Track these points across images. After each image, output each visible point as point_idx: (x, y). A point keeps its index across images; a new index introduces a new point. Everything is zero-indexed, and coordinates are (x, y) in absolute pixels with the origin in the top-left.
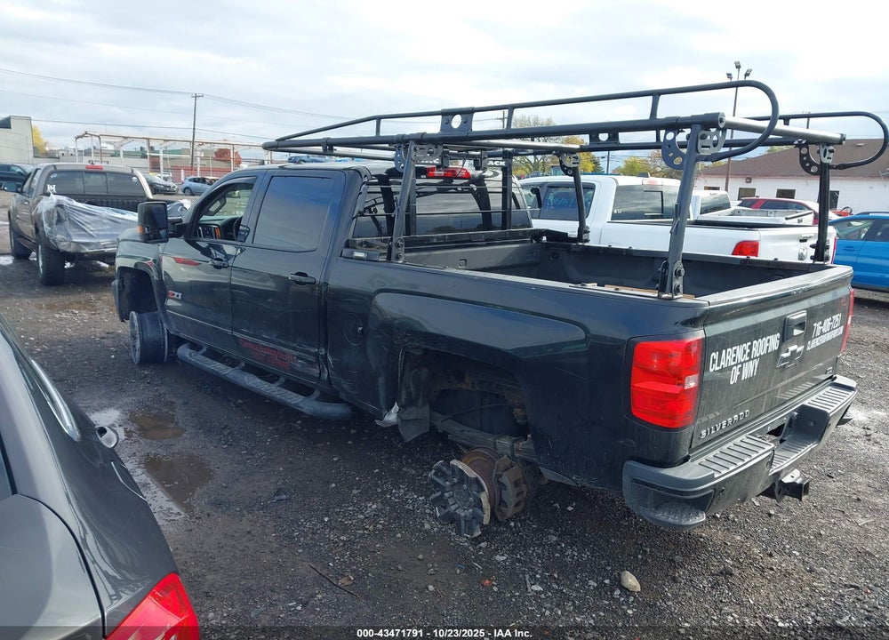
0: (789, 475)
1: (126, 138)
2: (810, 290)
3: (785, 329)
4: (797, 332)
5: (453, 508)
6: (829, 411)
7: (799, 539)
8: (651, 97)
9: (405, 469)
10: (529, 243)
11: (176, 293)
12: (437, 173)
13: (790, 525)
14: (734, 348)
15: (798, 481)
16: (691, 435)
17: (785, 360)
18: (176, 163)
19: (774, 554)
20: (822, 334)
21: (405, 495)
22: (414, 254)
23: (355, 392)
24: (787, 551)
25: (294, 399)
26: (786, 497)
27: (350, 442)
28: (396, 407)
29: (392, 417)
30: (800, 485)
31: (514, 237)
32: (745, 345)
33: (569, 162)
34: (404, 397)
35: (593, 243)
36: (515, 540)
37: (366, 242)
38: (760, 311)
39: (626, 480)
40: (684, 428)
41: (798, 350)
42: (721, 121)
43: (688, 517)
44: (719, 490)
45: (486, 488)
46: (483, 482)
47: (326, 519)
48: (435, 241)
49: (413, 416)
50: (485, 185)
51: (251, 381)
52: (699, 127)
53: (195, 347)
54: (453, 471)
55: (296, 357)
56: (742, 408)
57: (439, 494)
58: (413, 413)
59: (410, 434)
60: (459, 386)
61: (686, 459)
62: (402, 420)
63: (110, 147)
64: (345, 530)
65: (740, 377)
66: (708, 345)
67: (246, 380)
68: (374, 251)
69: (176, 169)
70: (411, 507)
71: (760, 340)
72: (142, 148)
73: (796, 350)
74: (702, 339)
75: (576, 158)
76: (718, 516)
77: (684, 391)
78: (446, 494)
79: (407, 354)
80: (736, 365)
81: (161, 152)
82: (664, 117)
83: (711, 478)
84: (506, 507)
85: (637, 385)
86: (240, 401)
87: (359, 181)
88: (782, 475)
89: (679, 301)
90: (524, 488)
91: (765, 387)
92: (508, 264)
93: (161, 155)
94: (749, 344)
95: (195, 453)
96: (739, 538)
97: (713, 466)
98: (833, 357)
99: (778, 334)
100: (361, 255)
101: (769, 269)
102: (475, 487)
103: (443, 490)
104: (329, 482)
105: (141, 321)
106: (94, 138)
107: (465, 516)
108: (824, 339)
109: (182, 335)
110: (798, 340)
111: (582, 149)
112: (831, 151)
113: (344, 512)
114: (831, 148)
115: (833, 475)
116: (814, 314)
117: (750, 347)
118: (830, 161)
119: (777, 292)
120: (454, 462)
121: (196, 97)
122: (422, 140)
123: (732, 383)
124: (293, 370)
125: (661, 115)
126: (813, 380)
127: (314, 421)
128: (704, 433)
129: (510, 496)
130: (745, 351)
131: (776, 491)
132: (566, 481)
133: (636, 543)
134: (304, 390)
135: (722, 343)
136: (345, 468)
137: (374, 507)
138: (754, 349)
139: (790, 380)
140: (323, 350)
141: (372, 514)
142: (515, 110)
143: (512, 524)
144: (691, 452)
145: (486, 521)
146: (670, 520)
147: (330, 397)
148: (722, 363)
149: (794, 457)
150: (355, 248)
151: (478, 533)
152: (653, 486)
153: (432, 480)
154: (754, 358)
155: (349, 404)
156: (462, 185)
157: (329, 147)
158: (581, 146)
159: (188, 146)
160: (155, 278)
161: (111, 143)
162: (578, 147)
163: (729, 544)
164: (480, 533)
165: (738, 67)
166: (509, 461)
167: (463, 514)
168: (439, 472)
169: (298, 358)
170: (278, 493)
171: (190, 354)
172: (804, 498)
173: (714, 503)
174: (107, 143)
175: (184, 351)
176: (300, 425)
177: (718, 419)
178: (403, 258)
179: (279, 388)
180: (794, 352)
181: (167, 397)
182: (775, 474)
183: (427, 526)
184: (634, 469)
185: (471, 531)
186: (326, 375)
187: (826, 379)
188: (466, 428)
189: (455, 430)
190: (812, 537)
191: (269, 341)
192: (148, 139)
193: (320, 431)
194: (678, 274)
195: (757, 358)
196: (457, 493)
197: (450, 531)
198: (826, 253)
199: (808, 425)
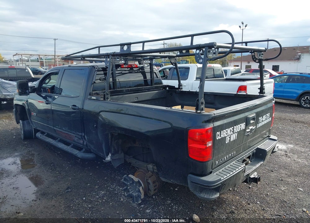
0: (253, 175)
1: (31, 55)
2: (256, 105)
3: (247, 121)
4: (252, 122)
5: (131, 192)
6: (266, 150)
7: (260, 197)
8: (191, 37)
9: (116, 177)
10: (162, 90)
11: (34, 113)
12: (124, 66)
13: (257, 191)
14: (226, 130)
15: (256, 177)
16: (211, 164)
17: (248, 132)
18: (50, 64)
19: (250, 203)
20: (262, 121)
21: (115, 187)
22: (117, 96)
23: (95, 149)
24: (255, 202)
25: (76, 152)
26: (252, 183)
27: (97, 167)
28: (110, 155)
29: (108, 158)
30: (257, 178)
31: (156, 88)
32: (231, 128)
33: (173, 61)
34: (113, 150)
35: (184, 90)
36: (154, 203)
37: (97, 93)
38: (236, 115)
39: (189, 181)
40: (209, 161)
41: (253, 128)
42: (215, 45)
43: (212, 195)
44: (224, 184)
45: (143, 184)
46: (141, 182)
47: (84, 199)
48: (125, 91)
49: (118, 158)
50: (144, 70)
51: (61, 146)
52: (207, 48)
53: (43, 133)
54: (130, 179)
55: (75, 137)
56: (232, 151)
57: (126, 187)
58: (117, 156)
59: (116, 165)
60: (134, 145)
61: (211, 173)
62: (112, 160)
63: (26, 58)
64: (91, 202)
65: (230, 140)
66: (215, 130)
67: (59, 145)
68: (99, 97)
69: (50, 66)
70: (117, 192)
71: (237, 126)
72: (37, 58)
73: (252, 128)
74: (213, 127)
75: (175, 59)
76: (231, 189)
77: (206, 148)
78: (128, 187)
79: (112, 135)
80: (228, 136)
81: (44, 59)
82: (195, 45)
83: (220, 180)
84: (151, 191)
85: (190, 145)
86: (59, 152)
87: (94, 70)
88: (250, 175)
89: (204, 113)
90: (157, 183)
91: (241, 143)
92: (154, 98)
93: (44, 61)
94: (233, 127)
95: (39, 174)
96: (238, 198)
97: (222, 175)
98: (268, 129)
99: (245, 123)
100: (94, 98)
101: (245, 97)
102: (138, 185)
103: (127, 185)
104: (87, 184)
105: (23, 124)
106: (20, 55)
107: (135, 196)
108: (263, 123)
109: (38, 128)
110: (253, 125)
111: (177, 56)
112: (262, 54)
113: (91, 195)
114: (262, 53)
115: (273, 171)
116: (259, 115)
117: (233, 129)
118: (262, 58)
119: (243, 107)
120: (130, 176)
121: (55, 40)
122: (114, 55)
123: (227, 143)
124: (74, 141)
125: (194, 44)
126: (262, 137)
127: (83, 160)
128: (217, 162)
129: (152, 187)
130: (231, 131)
131: (248, 181)
132: (169, 182)
133: (200, 202)
134: (79, 149)
135: (221, 128)
136: (94, 178)
137: (103, 193)
138: (235, 129)
139: (252, 139)
140: (84, 134)
141: (102, 196)
142: (145, 43)
143: (154, 197)
144: (212, 170)
145: (142, 197)
146: (205, 197)
147: (88, 151)
148: (221, 136)
149: (254, 168)
150: (93, 95)
151: (140, 202)
152: (198, 184)
153: (123, 182)
154: (235, 133)
155: (95, 154)
156: (136, 70)
157: (83, 58)
158: (177, 55)
159: (53, 57)
160: (27, 108)
161: (26, 57)
162: (176, 55)
163: (234, 200)
164: (141, 202)
165: (243, 24)
166: (151, 174)
167: (134, 195)
168: (125, 179)
169: (76, 137)
170: (67, 189)
171: (40, 136)
172: (258, 183)
173: (222, 189)
174: (25, 57)
175: (38, 135)
176: (80, 161)
177: (223, 157)
178: (110, 99)
179: (71, 148)
180: (252, 129)
181: (32, 152)
182: (247, 175)
183: (122, 200)
184: (191, 177)
185: (137, 201)
186: (85, 143)
187: (267, 137)
188: (138, 161)
189: (134, 162)
190: (264, 196)
191: (65, 131)
192: (39, 55)
193: (87, 163)
194: (202, 103)
195: (236, 132)
196: (132, 187)
197: (130, 201)
198: (264, 91)
199: (260, 155)
